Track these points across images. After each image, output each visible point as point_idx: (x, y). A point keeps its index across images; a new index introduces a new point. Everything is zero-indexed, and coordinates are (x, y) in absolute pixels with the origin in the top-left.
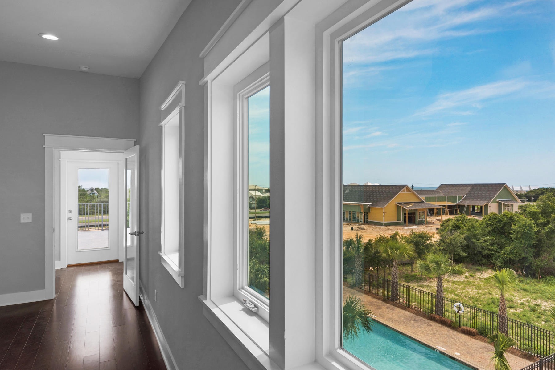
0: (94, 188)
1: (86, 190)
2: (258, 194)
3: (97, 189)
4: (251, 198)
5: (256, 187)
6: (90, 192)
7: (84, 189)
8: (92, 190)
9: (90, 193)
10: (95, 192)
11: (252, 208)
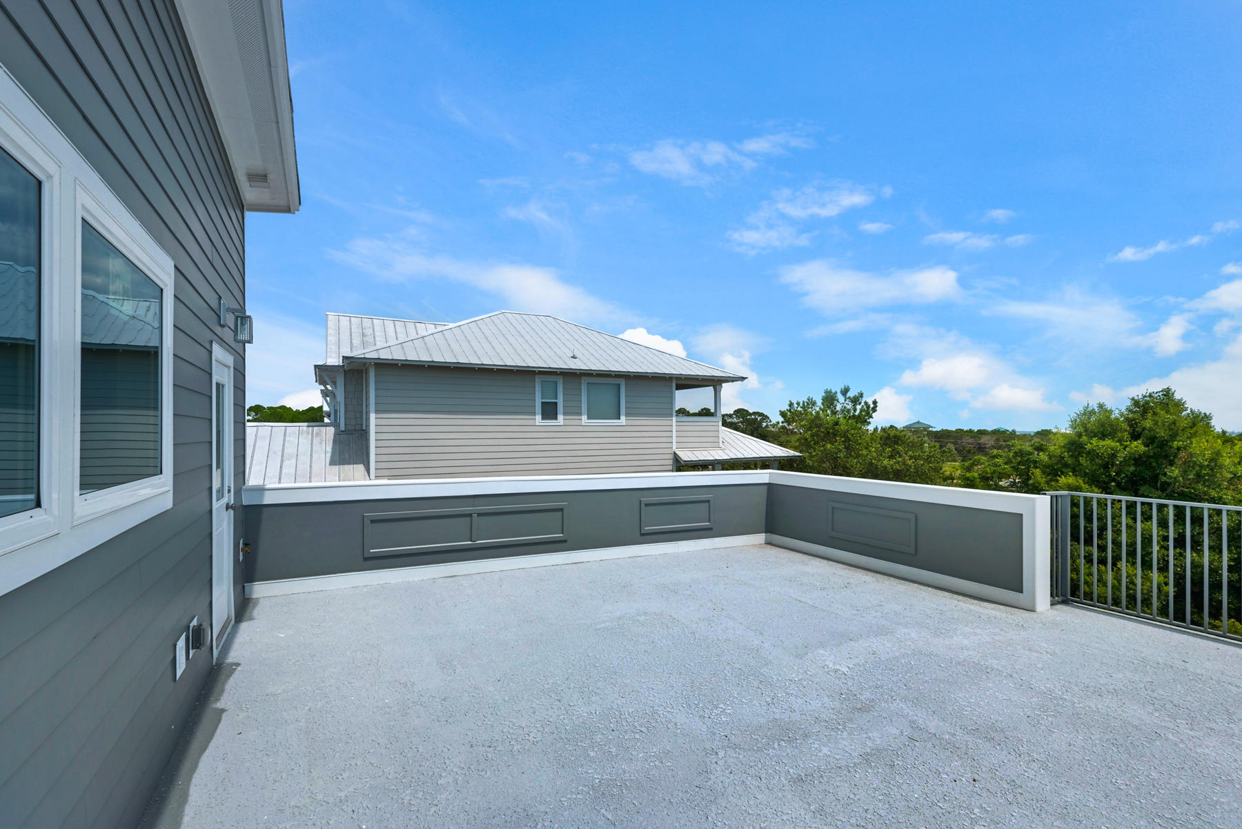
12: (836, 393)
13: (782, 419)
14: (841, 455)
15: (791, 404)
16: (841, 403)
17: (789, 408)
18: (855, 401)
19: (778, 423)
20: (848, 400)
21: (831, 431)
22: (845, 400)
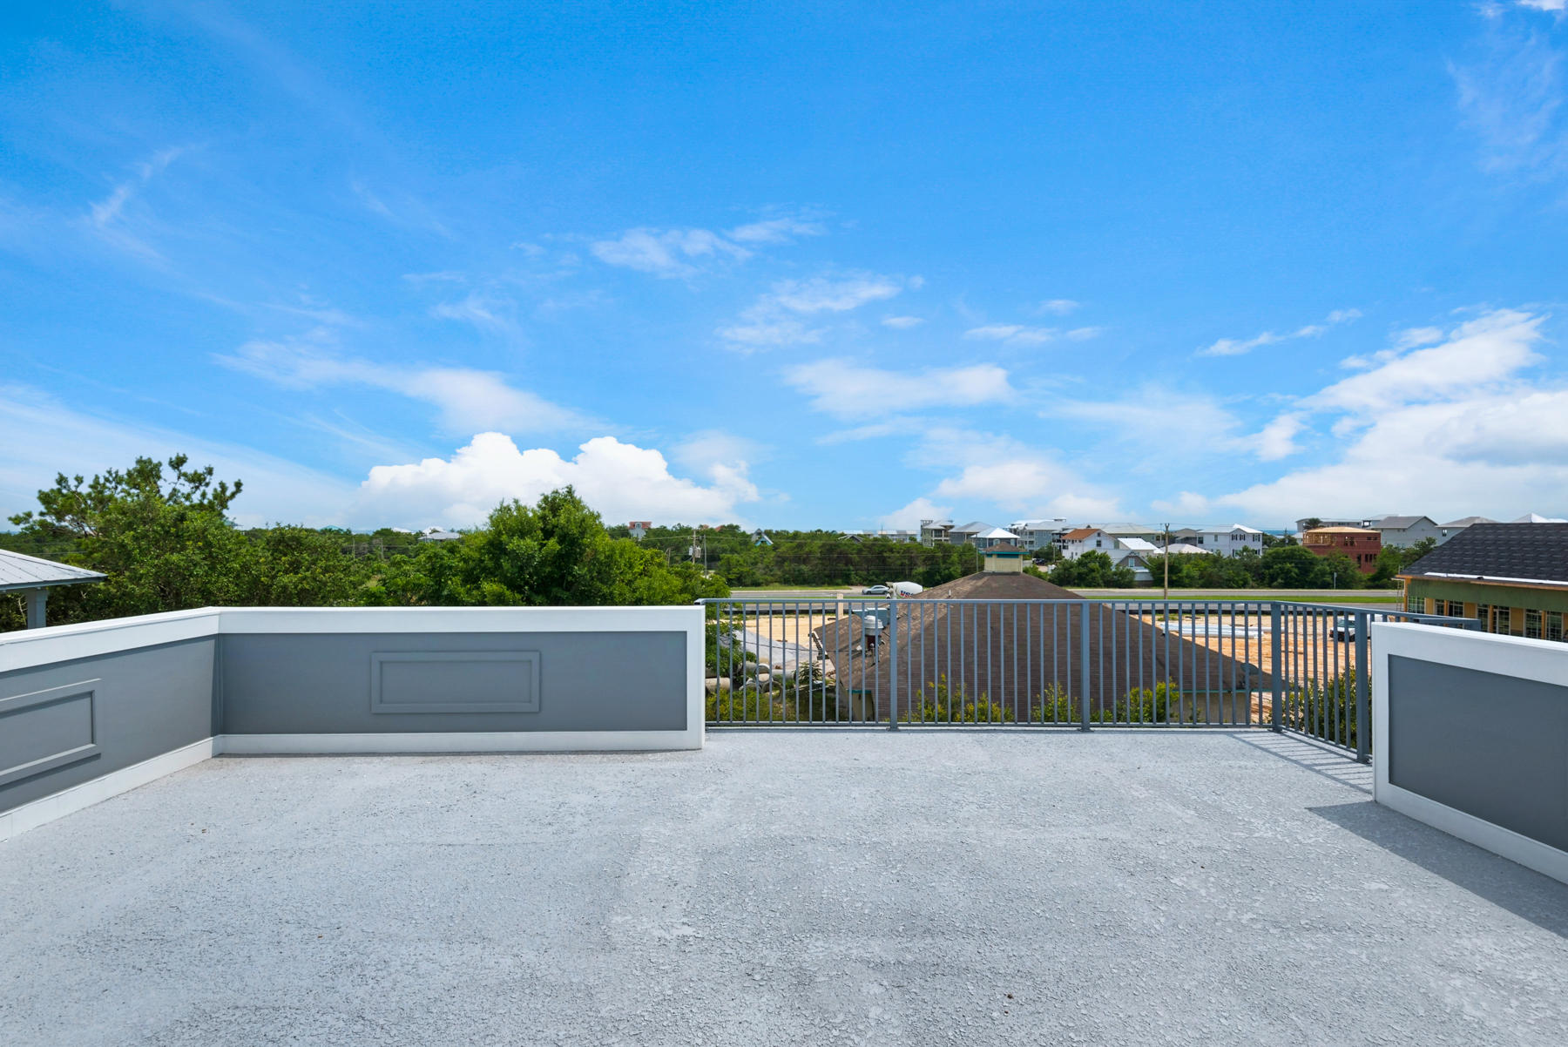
0: (763, 530)
1: (749, 533)
2: (1148, 546)
3: (768, 533)
4: (1133, 557)
5: (1167, 527)
6: (755, 538)
7: (744, 532)
8: (759, 533)
9: (757, 541)
10: (766, 537)
11: (1136, 583)
12: (160, 464)
13: (42, 508)
14: (199, 571)
15: (62, 480)
16: (168, 482)
17: (56, 486)
18: (197, 480)
19: (29, 515)
20: (182, 478)
21: (173, 530)
22: (179, 478)
